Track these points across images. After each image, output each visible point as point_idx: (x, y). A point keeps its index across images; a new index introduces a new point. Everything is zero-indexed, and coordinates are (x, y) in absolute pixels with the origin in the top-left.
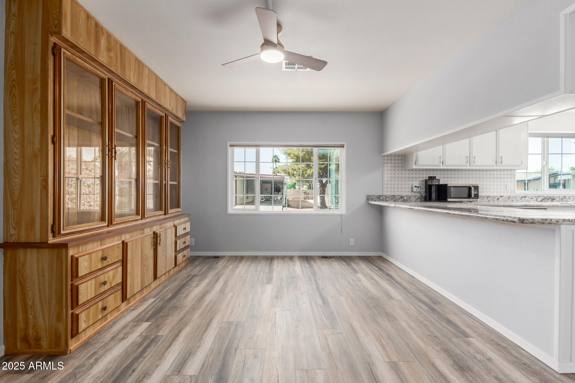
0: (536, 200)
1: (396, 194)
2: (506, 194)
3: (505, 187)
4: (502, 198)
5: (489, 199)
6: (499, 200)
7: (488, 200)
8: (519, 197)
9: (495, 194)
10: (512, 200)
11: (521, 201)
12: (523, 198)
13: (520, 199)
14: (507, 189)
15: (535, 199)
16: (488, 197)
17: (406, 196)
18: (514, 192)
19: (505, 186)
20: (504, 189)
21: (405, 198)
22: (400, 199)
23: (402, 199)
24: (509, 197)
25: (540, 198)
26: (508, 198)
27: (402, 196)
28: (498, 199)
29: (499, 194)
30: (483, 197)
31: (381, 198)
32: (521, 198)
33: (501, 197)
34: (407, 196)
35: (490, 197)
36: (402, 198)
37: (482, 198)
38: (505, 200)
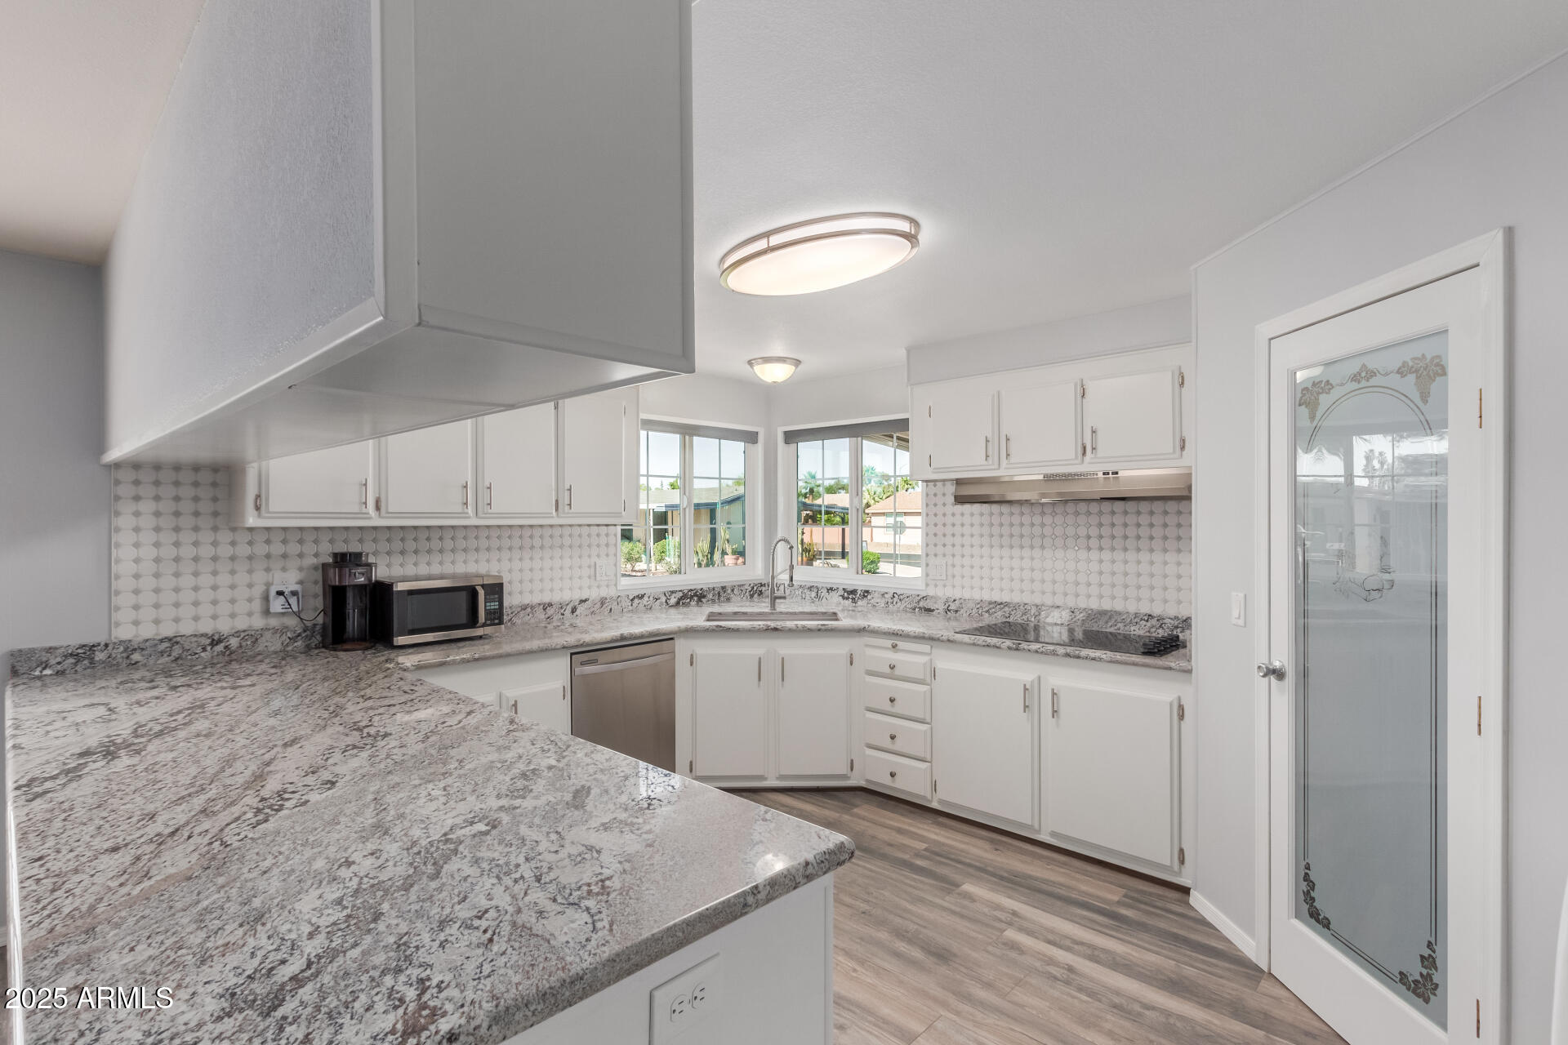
0: (666, 602)
1: (187, 628)
2: (594, 594)
3: (593, 573)
4: (585, 605)
5: (550, 611)
6: (578, 612)
7: (547, 616)
8: (626, 599)
9: (566, 596)
10: (611, 609)
11: (630, 608)
12: (636, 601)
13: (630, 604)
14: (598, 578)
15: (663, 599)
16: (546, 606)
17: (237, 634)
18: (616, 585)
19: (593, 570)
20: (589, 577)
21: (234, 642)
22: (204, 649)
23: (220, 648)
24: (603, 602)
25: (674, 595)
26: (598, 605)
27: (216, 638)
28: (574, 610)
29: (577, 595)
30: (532, 607)
31: (100, 656)
32: (632, 600)
33: (582, 601)
34: (243, 635)
35: (550, 605)
36: (214, 642)
37: (529, 610)
38: (592, 610)
